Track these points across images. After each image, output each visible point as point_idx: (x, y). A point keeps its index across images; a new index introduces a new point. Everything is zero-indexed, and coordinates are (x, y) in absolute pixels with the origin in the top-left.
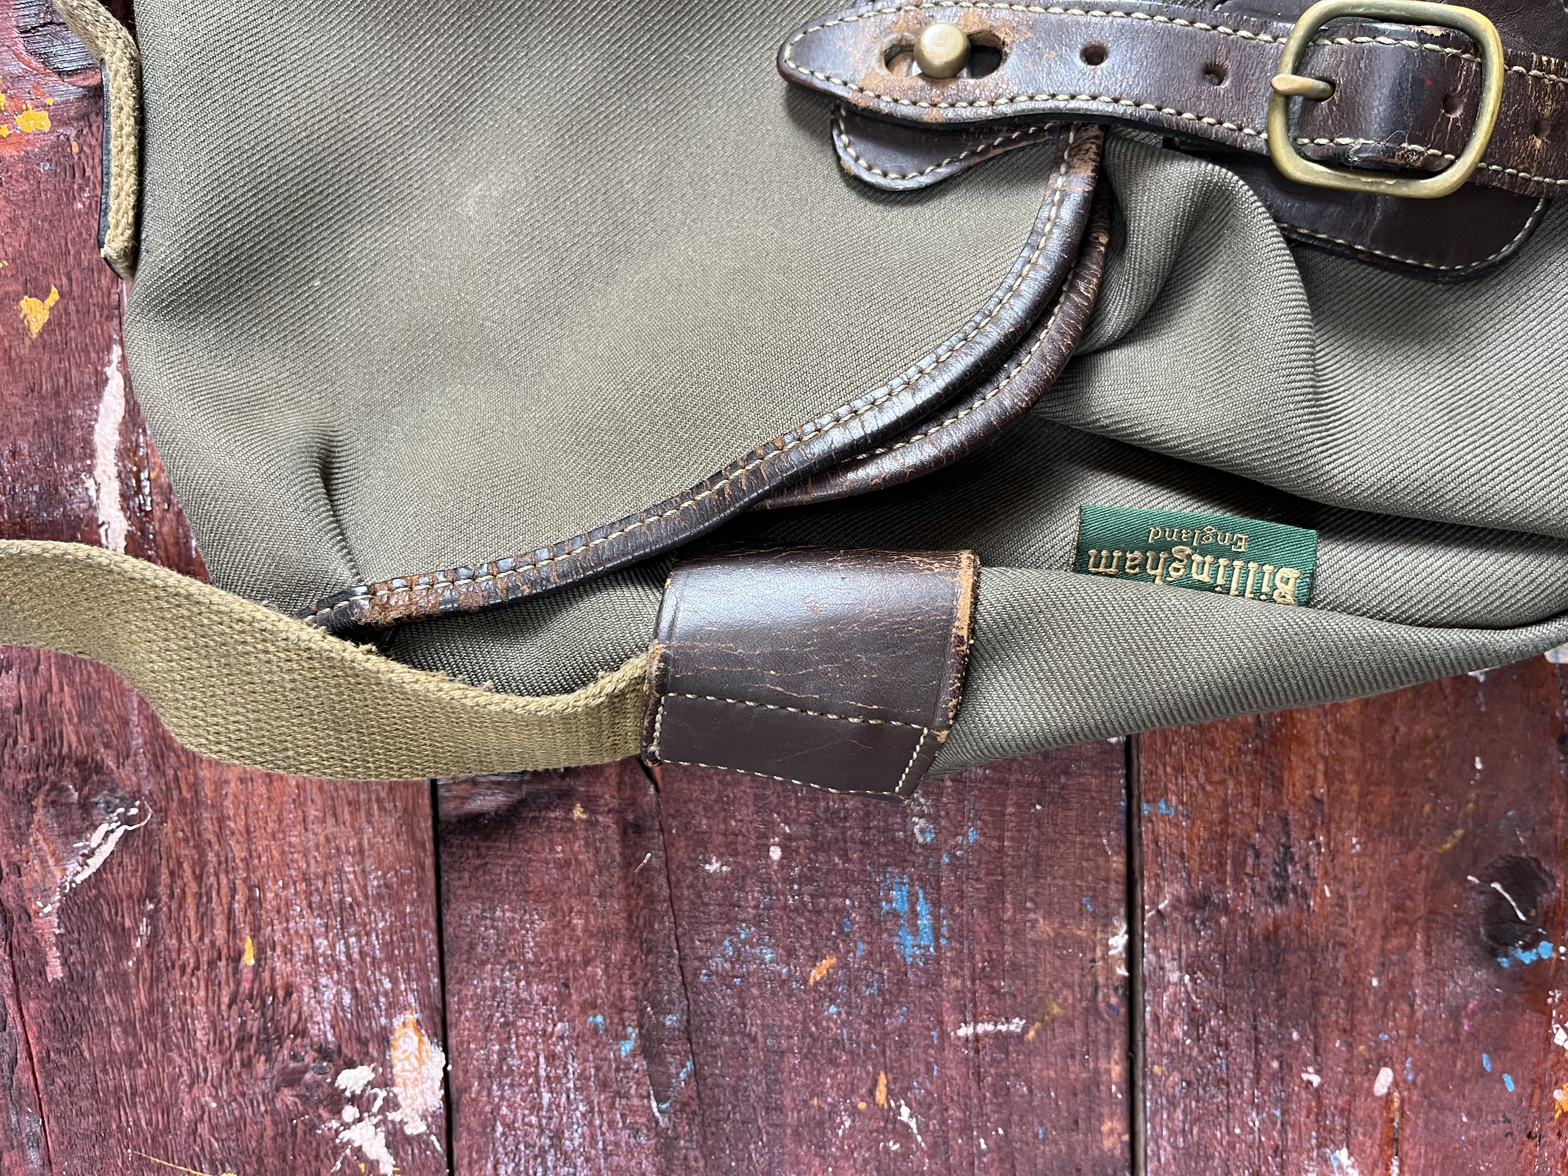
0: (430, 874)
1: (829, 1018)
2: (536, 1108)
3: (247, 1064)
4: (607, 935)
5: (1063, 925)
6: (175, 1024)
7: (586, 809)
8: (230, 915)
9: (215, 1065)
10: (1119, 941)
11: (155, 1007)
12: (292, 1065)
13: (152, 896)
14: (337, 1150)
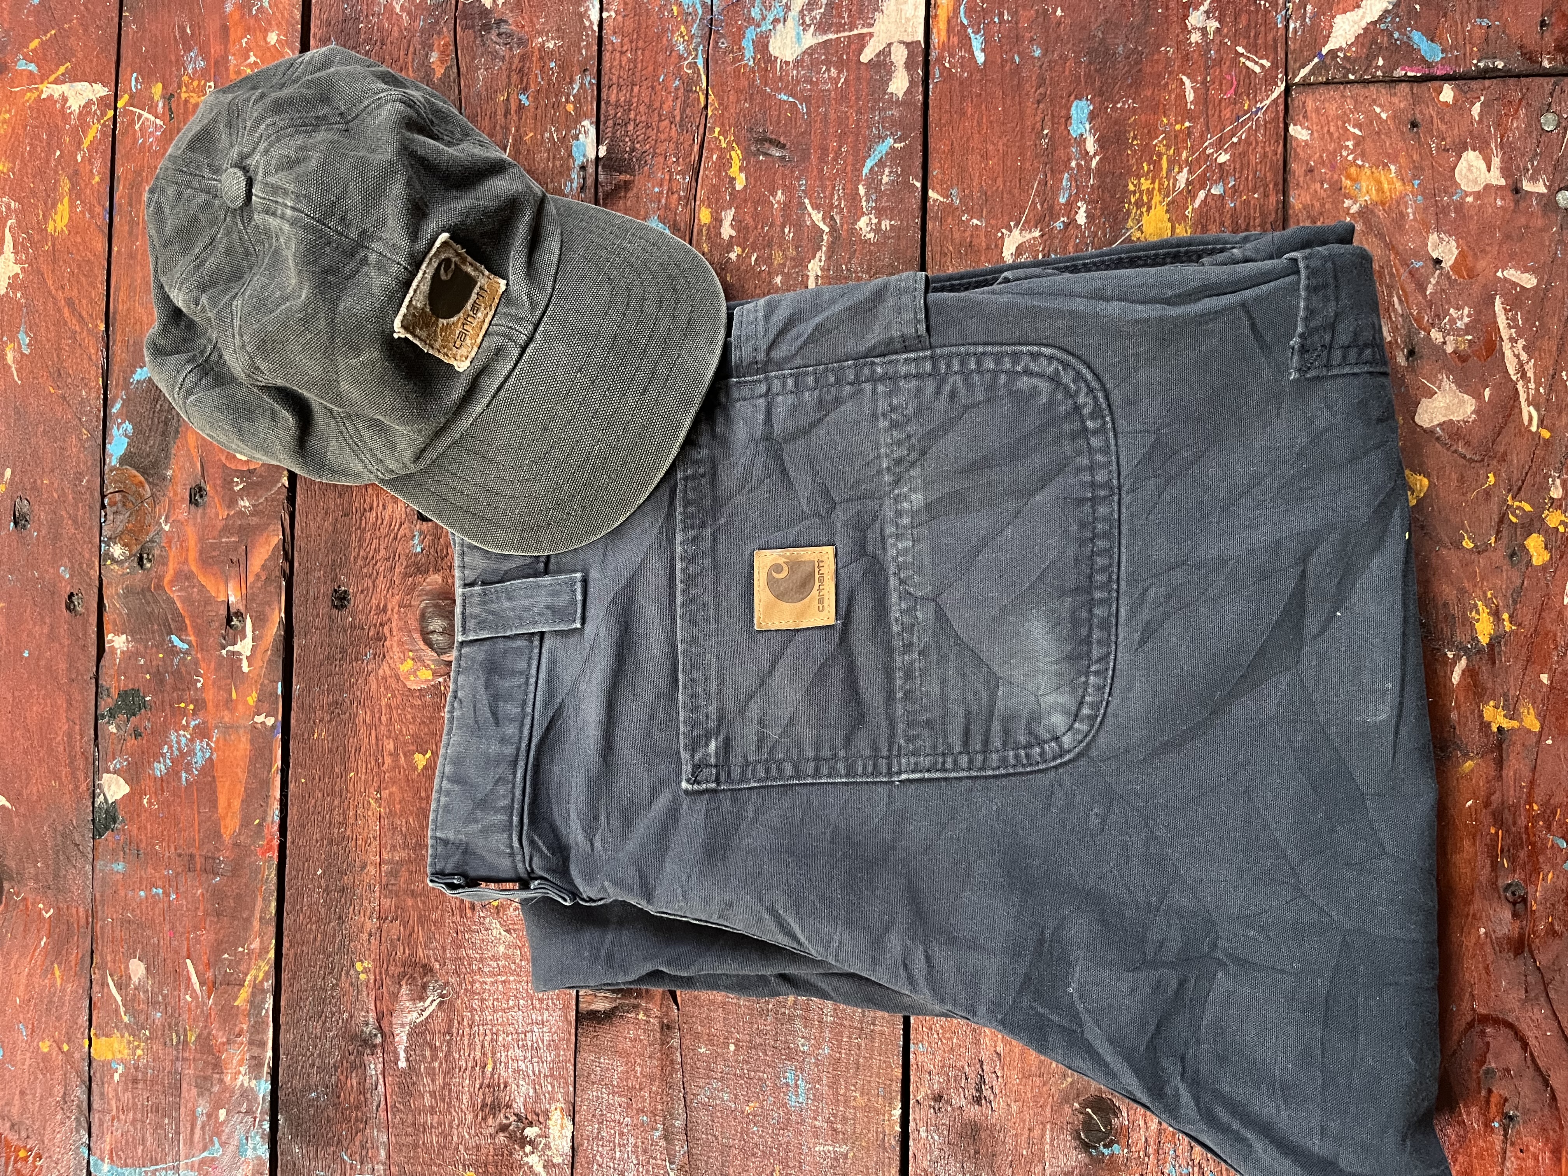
0: (573, 1038)
1: (753, 1133)
2: (613, 1158)
3: (484, 1119)
4: (652, 1078)
5: (869, 1100)
6: (454, 1095)
7: (645, 1014)
8: (483, 1046)
9: (470, 1117)
10: (897, 1112)
11: (446, 1085)
12: (505, 1121)
13: (449, 1033)
14: (521, 1166)
